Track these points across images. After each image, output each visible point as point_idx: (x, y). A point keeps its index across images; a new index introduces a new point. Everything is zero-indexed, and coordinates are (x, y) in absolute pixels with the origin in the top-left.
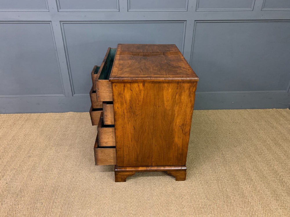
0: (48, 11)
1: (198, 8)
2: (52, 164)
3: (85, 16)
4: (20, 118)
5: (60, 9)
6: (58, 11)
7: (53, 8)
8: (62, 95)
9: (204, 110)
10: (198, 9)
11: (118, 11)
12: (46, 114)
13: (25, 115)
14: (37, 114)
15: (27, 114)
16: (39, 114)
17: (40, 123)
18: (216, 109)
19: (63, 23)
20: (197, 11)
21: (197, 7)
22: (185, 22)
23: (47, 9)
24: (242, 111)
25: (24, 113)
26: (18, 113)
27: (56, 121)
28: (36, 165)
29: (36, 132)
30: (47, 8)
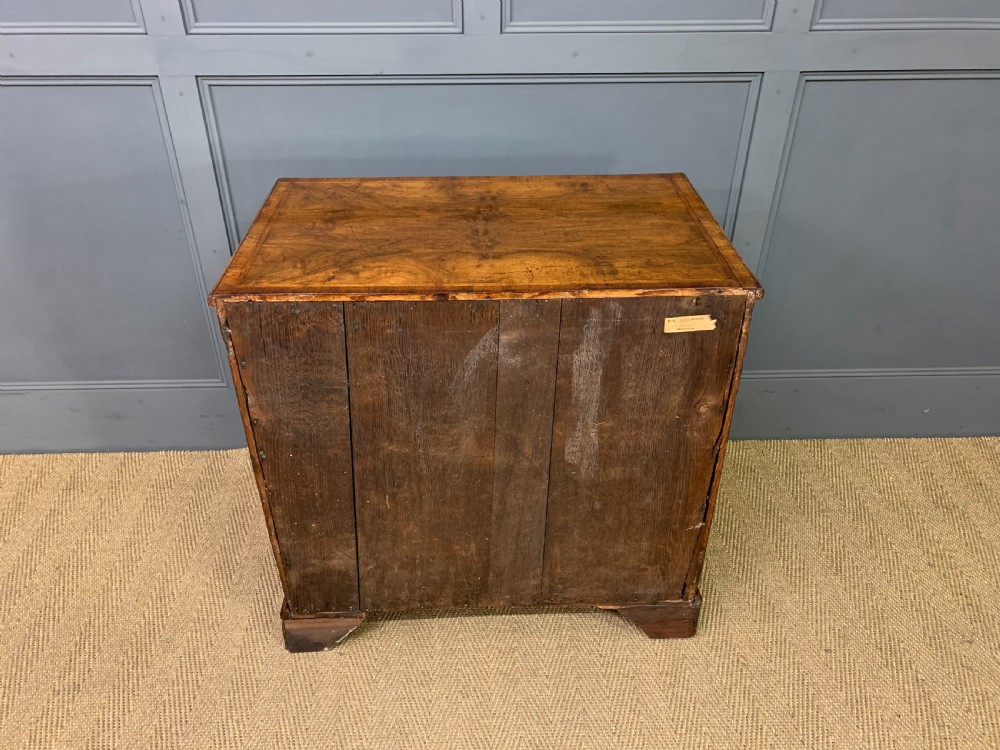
0: (142, 30)
1: (820, 18)
2: (173, 729)
3: (309, 54)
4: (42, 474)
5: (196, 20)
6: (187, 33)
7: (163, 18)
8: (216, 382)
9: (804, 441)
10: (822, 21)
11: (459, 30)
12: (152, 454)
13: (62, 465)
14: (115, 454)
15: (70, 456)
16: (121, 455)
17: (124, 503)
18: (852, 437)
19: (210, 85)
20: (816, 27)
21: (818, 13)
22: (756, 80)
23: (135, 21)
24: (962, 445)
25: (61, 453)
26: (34, 452)
27: (191, 493)
28: (101, 737)
29: (105, 551)
30: (138, 15)
